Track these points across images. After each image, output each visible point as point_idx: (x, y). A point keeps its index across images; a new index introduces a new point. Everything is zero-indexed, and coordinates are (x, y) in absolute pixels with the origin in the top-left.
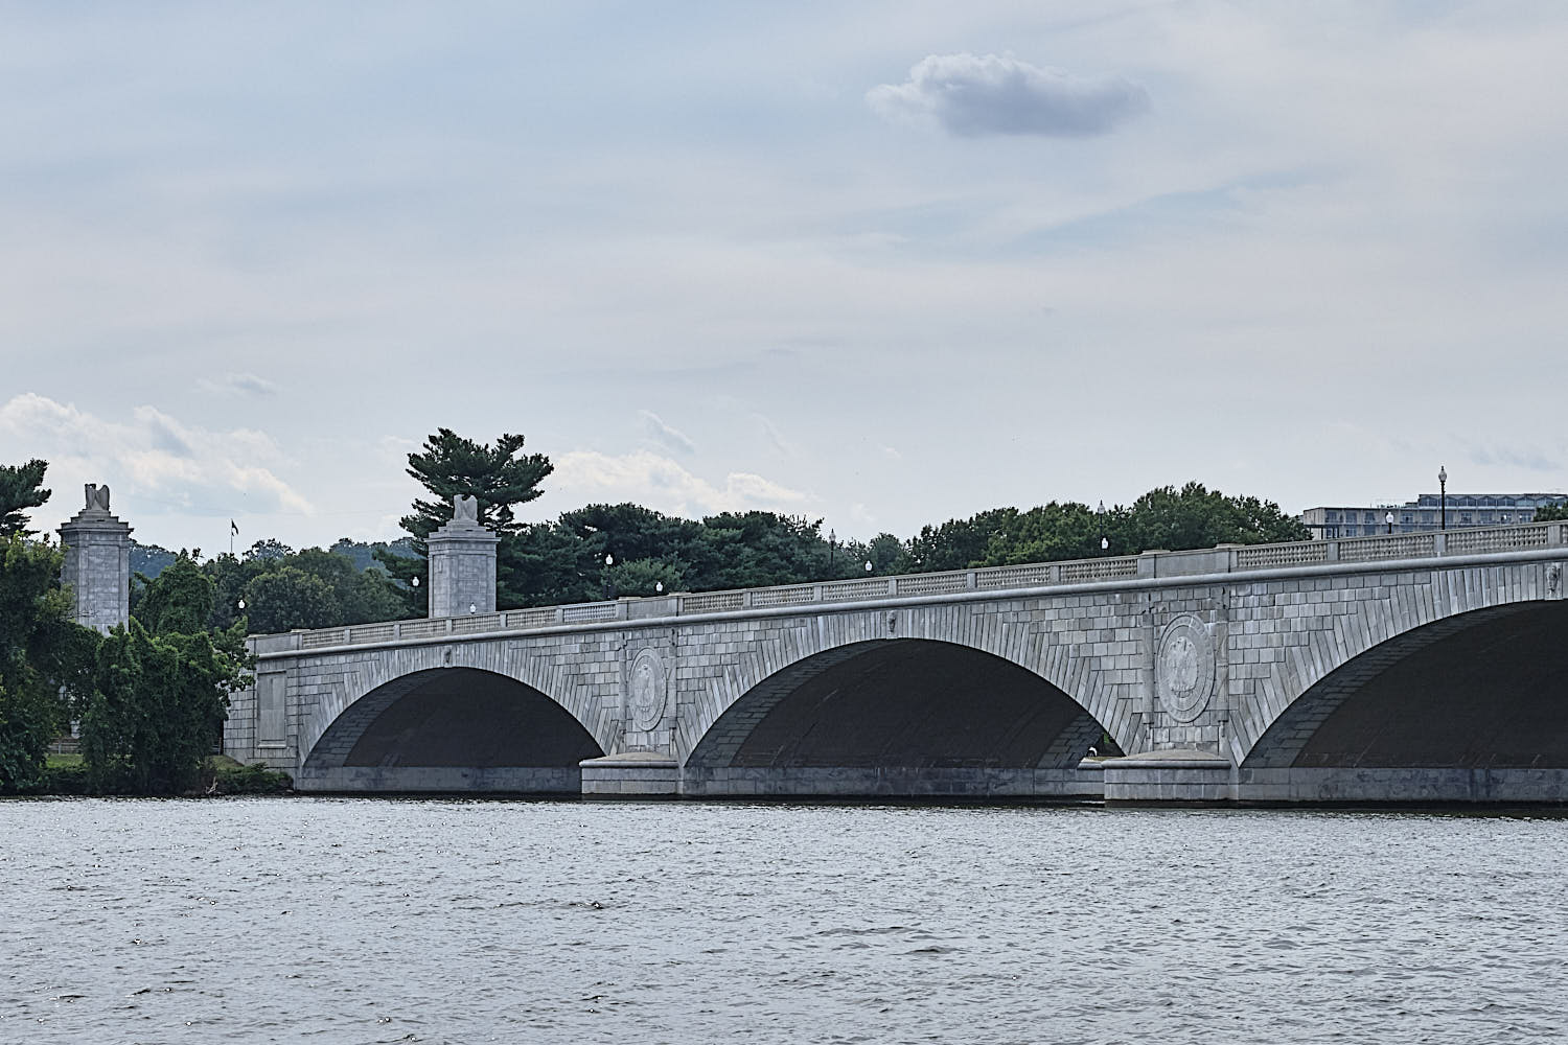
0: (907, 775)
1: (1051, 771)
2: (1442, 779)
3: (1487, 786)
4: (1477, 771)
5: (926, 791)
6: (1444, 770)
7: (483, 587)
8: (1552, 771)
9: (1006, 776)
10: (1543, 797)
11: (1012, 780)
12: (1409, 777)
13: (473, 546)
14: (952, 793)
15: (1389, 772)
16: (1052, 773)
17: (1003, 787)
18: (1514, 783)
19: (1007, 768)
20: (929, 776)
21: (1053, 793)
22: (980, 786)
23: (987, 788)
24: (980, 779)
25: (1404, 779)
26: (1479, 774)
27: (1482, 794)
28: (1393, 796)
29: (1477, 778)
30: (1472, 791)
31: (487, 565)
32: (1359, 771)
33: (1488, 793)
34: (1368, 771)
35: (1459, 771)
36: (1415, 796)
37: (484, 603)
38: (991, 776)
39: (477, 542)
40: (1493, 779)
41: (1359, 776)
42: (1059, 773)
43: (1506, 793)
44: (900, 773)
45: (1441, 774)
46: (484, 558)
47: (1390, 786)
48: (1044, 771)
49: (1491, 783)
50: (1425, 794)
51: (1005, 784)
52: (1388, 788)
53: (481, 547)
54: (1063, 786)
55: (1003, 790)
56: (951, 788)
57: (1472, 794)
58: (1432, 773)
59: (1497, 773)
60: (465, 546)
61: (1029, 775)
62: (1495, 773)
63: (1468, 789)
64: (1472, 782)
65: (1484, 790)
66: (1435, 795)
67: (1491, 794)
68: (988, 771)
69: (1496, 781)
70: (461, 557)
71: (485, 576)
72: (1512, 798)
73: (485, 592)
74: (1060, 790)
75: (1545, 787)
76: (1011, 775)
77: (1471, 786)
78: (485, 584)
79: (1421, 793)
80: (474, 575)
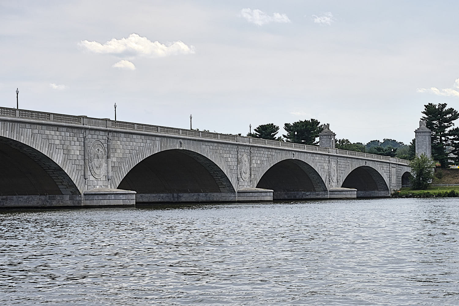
0: (280, 194)
1: (320, 192)
2: (164, 196)
3: (177, 198)
4: (175, 194)
5: (285, 198)
6: (165, 194)
7: (425, 144)
8: (197, 194)
9: (308, 193)
10: (194, 200)
11: (310, 194)
12: (155, 196)
13: (422, 133)
14: (292, 198)
15: (149, 195)
16: (321, 193)
17: (307, 196)
18: (185, 197)
19: (308, 191)
20: (286, 194)
21: (321, 198)
22: (301, 196)
23: (302, 197)
24: (301, 194)
25: (154, 197)
26: (175, 195)
27: (176, 200)
28: (150, 201)
29: (175, 196)
30: (173, 199)
31: (426, 138)
32: (141, 194)
33: (178, 200)
34: (143, 195)
35: (169, 194)
36: (157, 201)
37: (425, 148)
38: (304, 194)
39: (423, 132)
40: (179, 196)
41: (141, 196)
42: (323, 192)
43: (183, 200)
44: (278, 193)
45: (164, 195)
46: (425, 136)
47: (150, 198)
48: (318, 192)
49: (179, 197)
50: (160, 200)
51: (308, 195)
52: (149, 199)
53: (424, 133)
54: (324, 196)
55: (307, 197)
56: (292, 197)
57: (173, 200)
58: (162, 195)
59: (181, 194)
60: (420, 133)
61: (314, 193)
62: (179, 194)
63: (172, 199)
64: (173, 197)
65: (177, 199)
66: (162, 200)
67: (179, 200)
68: (303, 192)
69: (180, 197)
70: (418, 136)
71: (425, 141)
72: (185, 201)
73: (425, 145)
74: (323, 197)
75: (195, 198)
76: (309, 193)
77: (173, 198)
78: (425, 143)
79: (158, 200)
80: (422, 141)
